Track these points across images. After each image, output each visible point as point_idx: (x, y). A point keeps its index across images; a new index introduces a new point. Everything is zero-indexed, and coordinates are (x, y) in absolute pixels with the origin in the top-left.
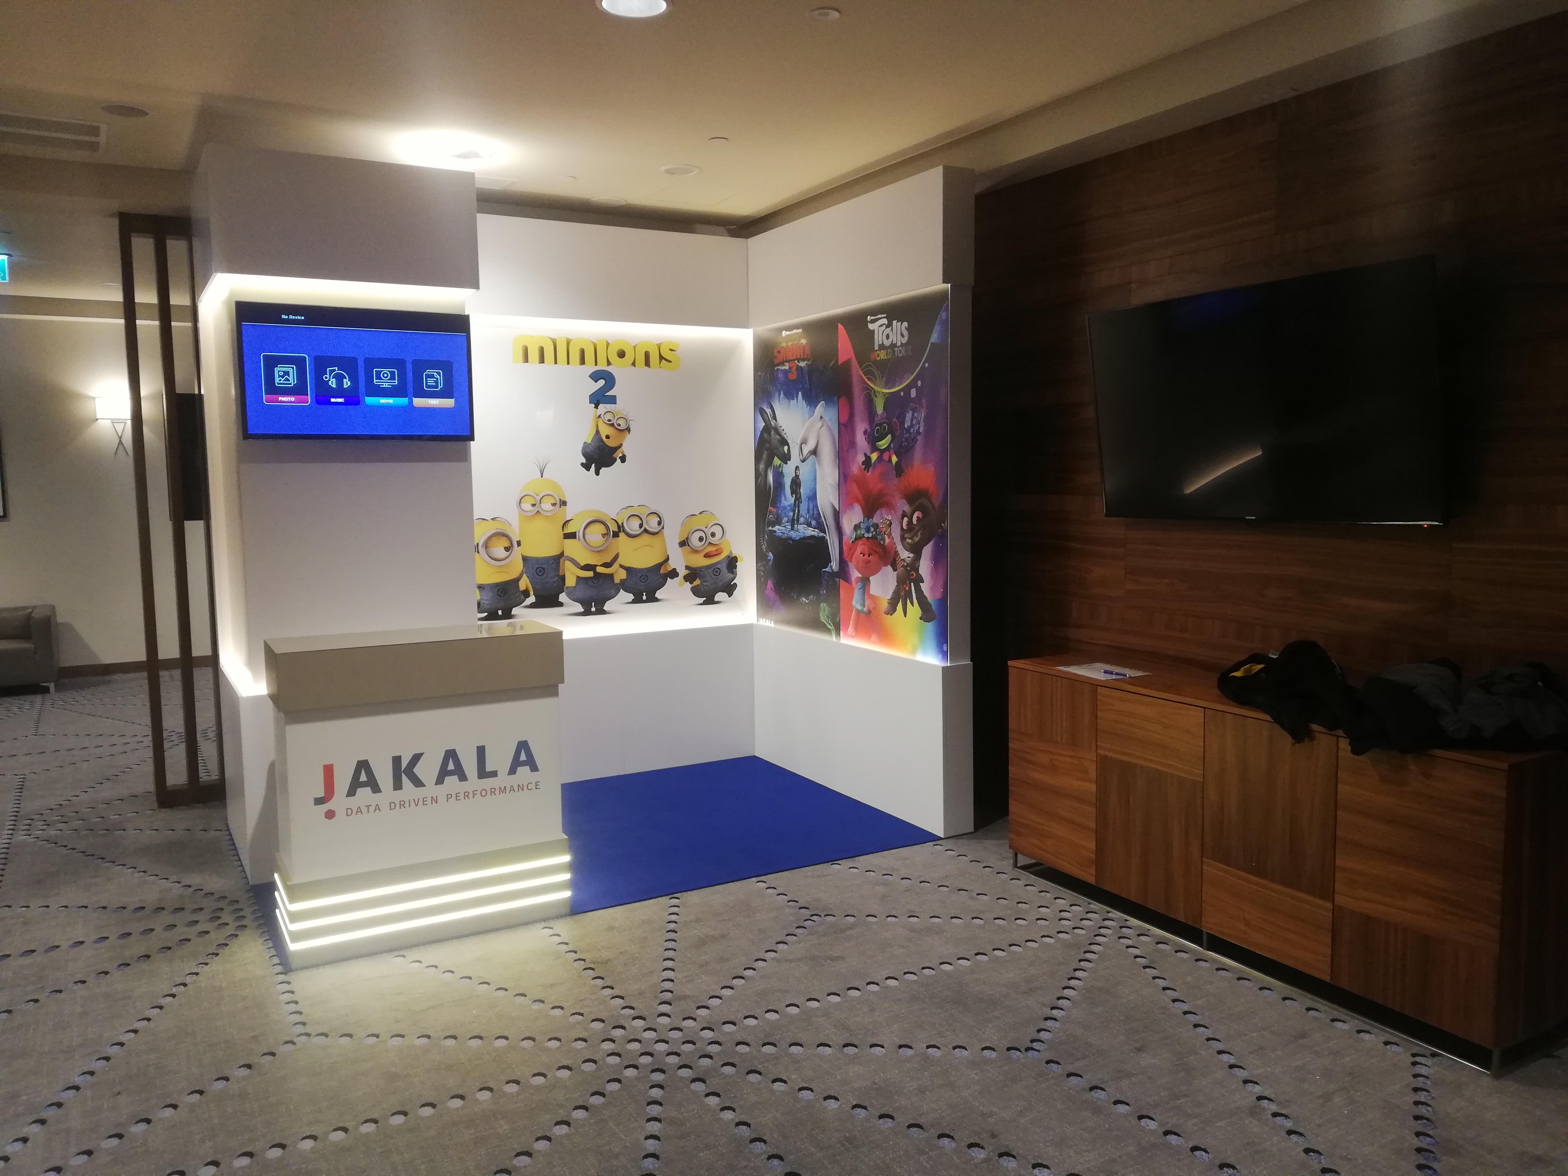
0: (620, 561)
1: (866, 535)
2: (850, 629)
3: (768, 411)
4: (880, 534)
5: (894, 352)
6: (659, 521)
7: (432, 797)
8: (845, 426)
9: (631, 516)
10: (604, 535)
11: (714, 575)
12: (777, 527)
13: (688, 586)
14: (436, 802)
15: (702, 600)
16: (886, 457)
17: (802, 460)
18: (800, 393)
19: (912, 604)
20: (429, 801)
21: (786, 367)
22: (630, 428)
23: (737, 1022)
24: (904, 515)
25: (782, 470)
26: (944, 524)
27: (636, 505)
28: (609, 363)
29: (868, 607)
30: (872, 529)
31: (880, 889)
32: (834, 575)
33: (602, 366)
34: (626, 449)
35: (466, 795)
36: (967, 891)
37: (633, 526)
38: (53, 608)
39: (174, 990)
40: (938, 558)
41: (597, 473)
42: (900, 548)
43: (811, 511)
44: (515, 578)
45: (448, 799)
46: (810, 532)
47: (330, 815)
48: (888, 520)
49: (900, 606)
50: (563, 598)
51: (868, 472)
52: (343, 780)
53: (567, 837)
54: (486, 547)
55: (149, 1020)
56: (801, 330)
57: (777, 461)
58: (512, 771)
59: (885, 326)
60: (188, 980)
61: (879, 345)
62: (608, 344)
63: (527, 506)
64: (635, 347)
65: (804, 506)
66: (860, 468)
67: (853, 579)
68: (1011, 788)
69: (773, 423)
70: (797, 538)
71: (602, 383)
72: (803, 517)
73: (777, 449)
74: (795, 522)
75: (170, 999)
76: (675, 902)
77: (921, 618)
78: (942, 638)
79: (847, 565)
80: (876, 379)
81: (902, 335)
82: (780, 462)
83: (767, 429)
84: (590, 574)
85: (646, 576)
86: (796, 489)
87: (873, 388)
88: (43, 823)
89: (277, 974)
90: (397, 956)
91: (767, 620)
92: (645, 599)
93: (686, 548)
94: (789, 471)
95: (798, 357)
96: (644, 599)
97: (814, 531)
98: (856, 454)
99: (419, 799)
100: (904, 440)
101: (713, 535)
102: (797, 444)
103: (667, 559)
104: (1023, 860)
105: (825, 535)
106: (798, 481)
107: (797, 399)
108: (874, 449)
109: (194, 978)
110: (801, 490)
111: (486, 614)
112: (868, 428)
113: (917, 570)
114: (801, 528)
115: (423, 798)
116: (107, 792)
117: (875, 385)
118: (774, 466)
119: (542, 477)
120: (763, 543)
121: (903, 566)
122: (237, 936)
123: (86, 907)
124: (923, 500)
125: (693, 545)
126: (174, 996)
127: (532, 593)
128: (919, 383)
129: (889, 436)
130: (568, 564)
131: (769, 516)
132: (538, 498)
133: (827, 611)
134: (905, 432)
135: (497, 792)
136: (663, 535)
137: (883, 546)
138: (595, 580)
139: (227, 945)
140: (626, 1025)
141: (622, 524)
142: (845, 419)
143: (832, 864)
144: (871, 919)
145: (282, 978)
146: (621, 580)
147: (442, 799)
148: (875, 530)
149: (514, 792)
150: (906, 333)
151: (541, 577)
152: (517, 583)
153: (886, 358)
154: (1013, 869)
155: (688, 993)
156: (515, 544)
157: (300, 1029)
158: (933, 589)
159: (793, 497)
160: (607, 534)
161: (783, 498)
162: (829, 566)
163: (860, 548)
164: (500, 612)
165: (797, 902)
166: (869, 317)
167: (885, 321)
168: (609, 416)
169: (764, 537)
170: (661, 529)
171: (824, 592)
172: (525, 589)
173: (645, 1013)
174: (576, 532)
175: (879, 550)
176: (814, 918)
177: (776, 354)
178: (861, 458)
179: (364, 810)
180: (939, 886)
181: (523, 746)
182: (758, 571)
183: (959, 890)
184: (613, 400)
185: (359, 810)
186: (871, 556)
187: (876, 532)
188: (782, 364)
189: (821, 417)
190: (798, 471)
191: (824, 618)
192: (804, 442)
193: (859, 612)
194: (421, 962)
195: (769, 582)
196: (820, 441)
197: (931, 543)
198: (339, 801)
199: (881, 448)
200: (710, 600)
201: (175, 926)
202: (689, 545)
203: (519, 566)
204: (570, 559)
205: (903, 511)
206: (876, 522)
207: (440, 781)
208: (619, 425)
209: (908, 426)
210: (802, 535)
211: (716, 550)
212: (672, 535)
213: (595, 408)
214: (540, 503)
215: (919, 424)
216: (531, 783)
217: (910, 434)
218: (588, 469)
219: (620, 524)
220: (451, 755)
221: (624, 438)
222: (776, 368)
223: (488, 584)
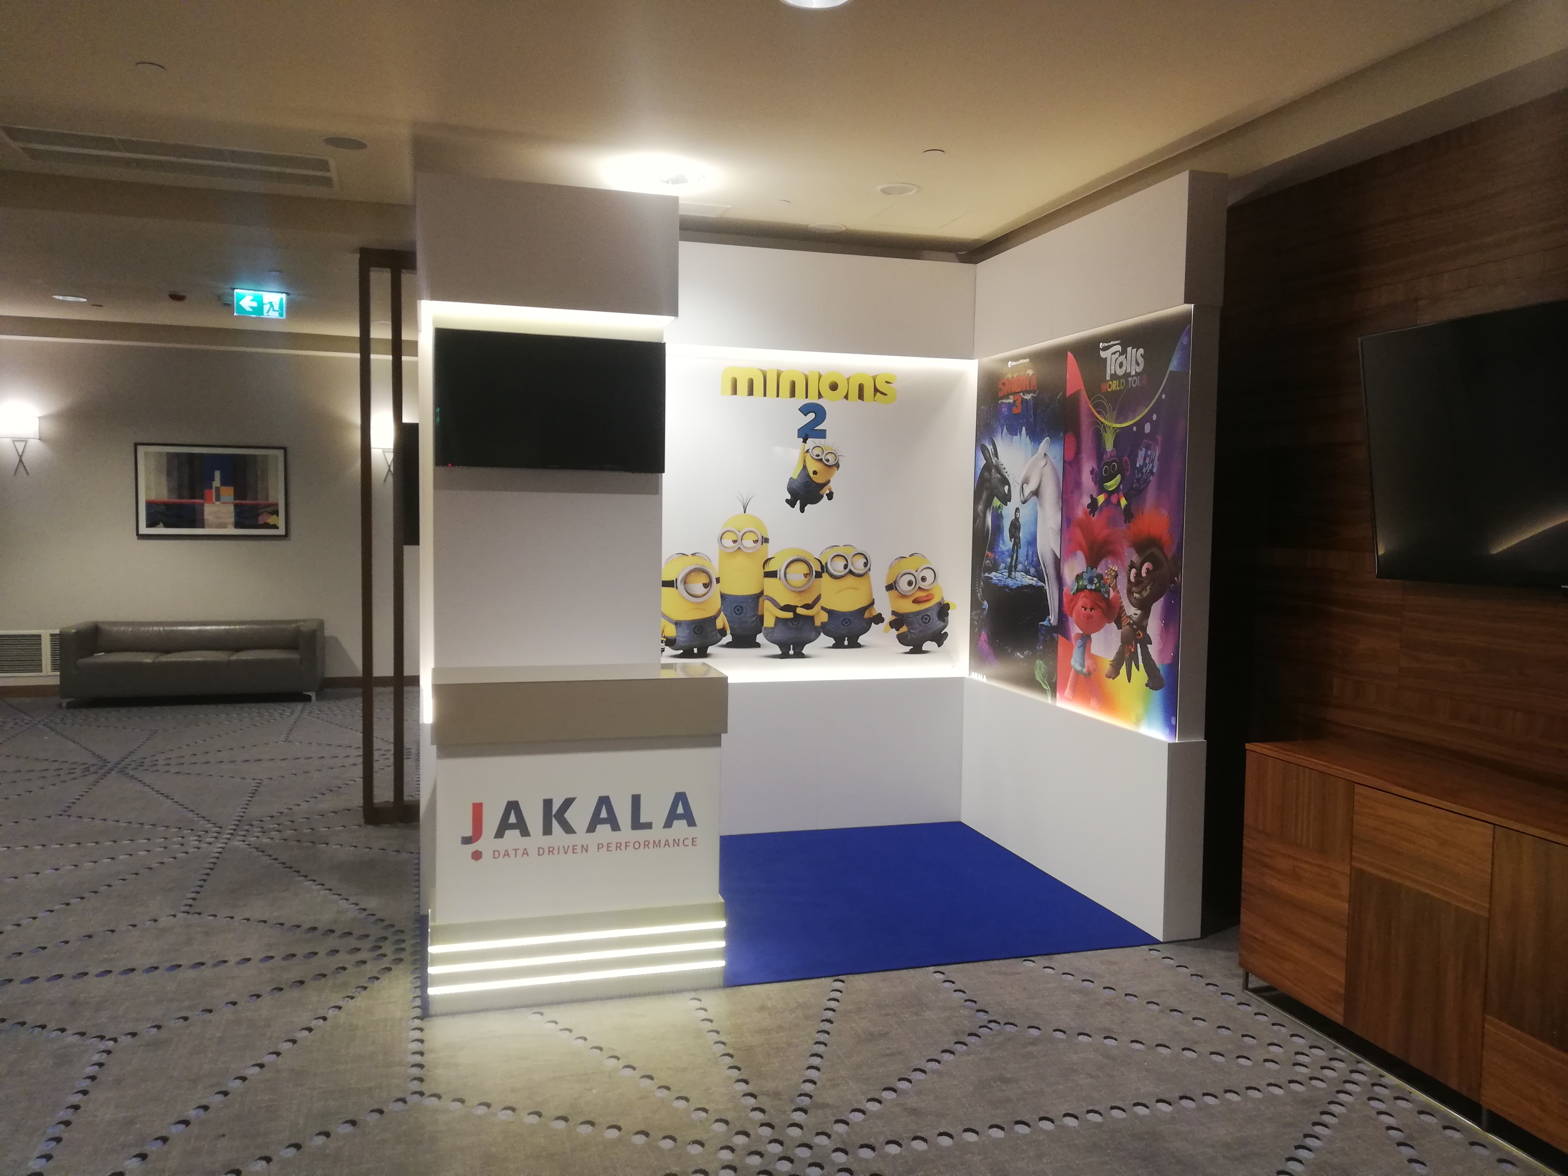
0: (822, 603)
1: (1089, 587)
2: (1068, 691)
3: (990, 448)
4: (1104, 587)
5: (1127, 382)
6: (865, 563)
7: (583, 846)
8: (1070, 463)
9: (837, 555)
10: (806, 575)
11: (923, 622)
12: (994, 573)
13: (894, 632)
14: (587, 852)
15: (908, 648)
16: (1114, 499)
17: (1023, 501)
18: (1024, 428)
19: (1138, 669)
20: (579, 848)
21: (1011, 400)
22: (839, 465)
23: (877, 1146)
24: (1132, 566)
25: (1001, 512)
26: (1178, 578)
27: (841, 545)
28: (820, 396)
29: (1088, 668)
30: (1096, 580)
31: (1077, 998)
32: (1052, 629)
33: (813, 399)
34: (833, 486)
35: (618, 846)
36: (1181, 1012)
37: (837, 567)
38: (321, 624)
39: (313, 1024)
40: (1170, 617)
41: (802, 510)
42: (1126, 603)
43: (1030, 557)
44: (712, 616)
45: (599, 848)
46: (1028, 580)
47: (477, 855)
48: (1114, 571)
49: (1123, 670)
50: (760, 638)
51: (1093, 516)
52: (491, 820)
53: (723, 901)
54: (685, 583)
55: (278, 1054)
56: (1028, 359)
57: (996, 502)
58: (668, 824)
59: (1118, 353)
60: (331, 1013)
61: (1112, 375)
62: (820, 376)
63: (728, 542)
64: (848, 379)
65: (1022, 552)
66: (1085, 513)
67: (1073, 635)
68: (1243, 895)
69: (994, 460)
70: (1014, 587)
71: (812, 416)
72: (1021, 563)
73: (997, 488)
74: (1013, 569)
75: (305, 1033)
76: (839, 985)
77: (1147, 685)
78: (1170, 710)
79: (1067, 620)
80: (1106, 413)
81: (1138, 364)
82: (1000, 503)
83: (988, 467)
84: (790, 615)
85: (849, 619)
86: (1015, 532)
87: (1102, 423)
88: (259, 829)
89: (414, 1018)
90: (534, 1013)
91: (979, 674)
92: (847, 644)
93: (893, 592)
94: (1008, 513)
95: (1024, 389)
96: (845, 644)
97: (1033, 580)
98: (1081, 497)
99: (568, 846)
100: (1135, 481)
101: (924, 579)
102: (1018, 484)
103: (872, 603)
104: (1255, 982)
105: (1044, 585)
106: (1018, 524)
107: (1020, 435)
108: (1102, 490)
109: (335, 1013)
110: (1020, 534)
111: (682, 651)
112: (1095, 467)
113: (1144, 629)
114: (1019, 575)
115: (573, 846)
116: (327, 804)
117: (1105, 419)
118: (993, 507)
119: (745, 512)
120: (978, 590)
121: (1129, 624)
122: (390, 969)
123: (265, 922)
124: (1155, 550)
125: (902, 591)
126: (310, 1030)
127: (728, 632)
128: (1155, 417)
129: (1119, 477)
130: (768, 604)
131: (986, 562)
132: (740, 534)
133: (1043, 669)
134: (1136, 471)
135: (651, 845)
136: (869, 577)
137: (1107, 600)
138: (795, 622)
139: (378, 979)
140: (751, 1132)
141: (826, 564)
142: (1071, 456)
143: (1024, 960)
144: (1059, 1035)
145: (417, 1023)
146: (821, 623)
147: (593, 848)
148: (1099, 582)
149: (669, 846)
150: (1141, 360)
151: (739, 616)
152: (714, 621)
153: (1118, 389)
154: (1243, 991)
155: (830, 1101)
156: (714, 581)
157: (415, 1086)
158: (1161, 652)
159: (1011, 541)
160: (809, 574)
161: (1001, 542)
162: (1047, 619)
163: (1082, 601)
164: (695, 650)
165: (975, 1002)
166: (1101, 344)
167: (1119, 348)
168: (817, 451)
169: (979, 583)
170: (868, 571)
171: (1041, 647)
172: (722, 627)
173: (775, 1121)
174: (777, 571)
175: (1102, 604)
176: (992, 1025)
177: (1000, 386)
178: (1087, 501)
179: (512, 853)
180: (1148, 1003)
181: (681, 798)
182: (972, 620)
183: (1171, 1011)
184: (822, 434)
185: (507, 854)
186: (1093, 611)
187: (1100, 584)
188: (1007, 397)
189: (1045, 454)
190: (1018, 514)
191: (1041, 677)
192: (1026, 481)
193: (1077, 673)
194: (556, 1023)
195: (983, 632)
196: (1043, 480)
197: (1162, 599)
198: (487, 843)
199: (1110, 490)
200: (917, 649)
201: (337, 951)
202: (896, 589)
203: (715, 604)
204: (770, 599)
205: (1131, 561)
206: (1101, 572)
207: (591, 829)
208: (828, 460)
209: (1140, 465)
210: (1019, 583)
211: (926, 596)
212: (879, 578)
213: (803, 442)
214: (742, 540)
215: (1153, 461)
216: (688, 839)
217: (1142, 473)
218: (793, 506)
219: (824, 564)
220: (604, 801)
221: (832, 475)
222: (1000, 402)
223: (684, 621)
